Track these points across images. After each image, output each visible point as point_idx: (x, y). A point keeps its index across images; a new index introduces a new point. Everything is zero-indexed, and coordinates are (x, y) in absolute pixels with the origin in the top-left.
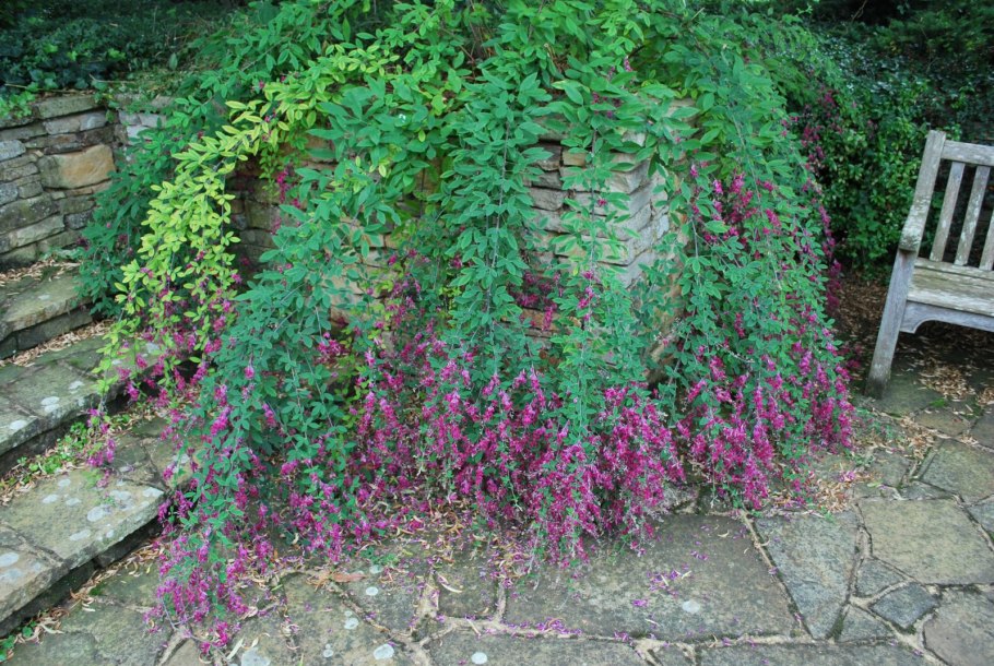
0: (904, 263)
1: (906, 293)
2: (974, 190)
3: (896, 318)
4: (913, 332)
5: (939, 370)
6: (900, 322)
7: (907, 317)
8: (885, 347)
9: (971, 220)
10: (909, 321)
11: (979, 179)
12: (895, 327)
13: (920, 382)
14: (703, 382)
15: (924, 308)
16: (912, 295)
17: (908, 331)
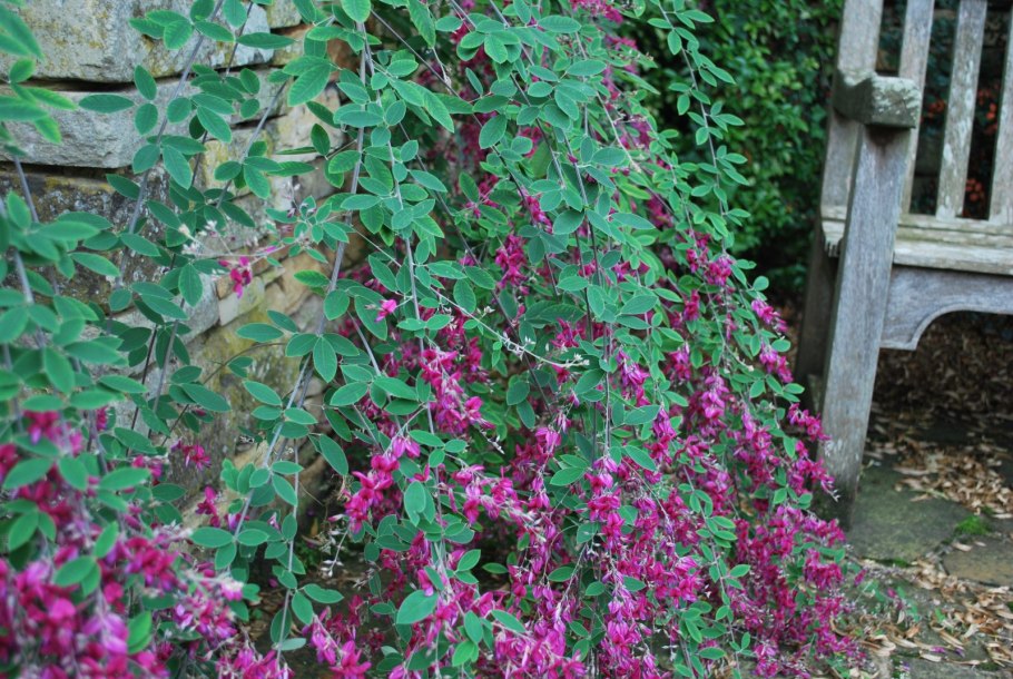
0: (880, 167)
1: (891, 246)
2: (959, 51)
3: (871, 313)
4: (913, 345)
5: (932, 458)
6: (880, 322)
7: (895, 311)
8: (850, 394)
9: (959, 117)
10: (898, 320)
11: (967, 26)
12: (869, 338)
13: (907, 486)
14: (404, 439)
15: (934, 283)
16: (906, 251)
17: (901, 345)
